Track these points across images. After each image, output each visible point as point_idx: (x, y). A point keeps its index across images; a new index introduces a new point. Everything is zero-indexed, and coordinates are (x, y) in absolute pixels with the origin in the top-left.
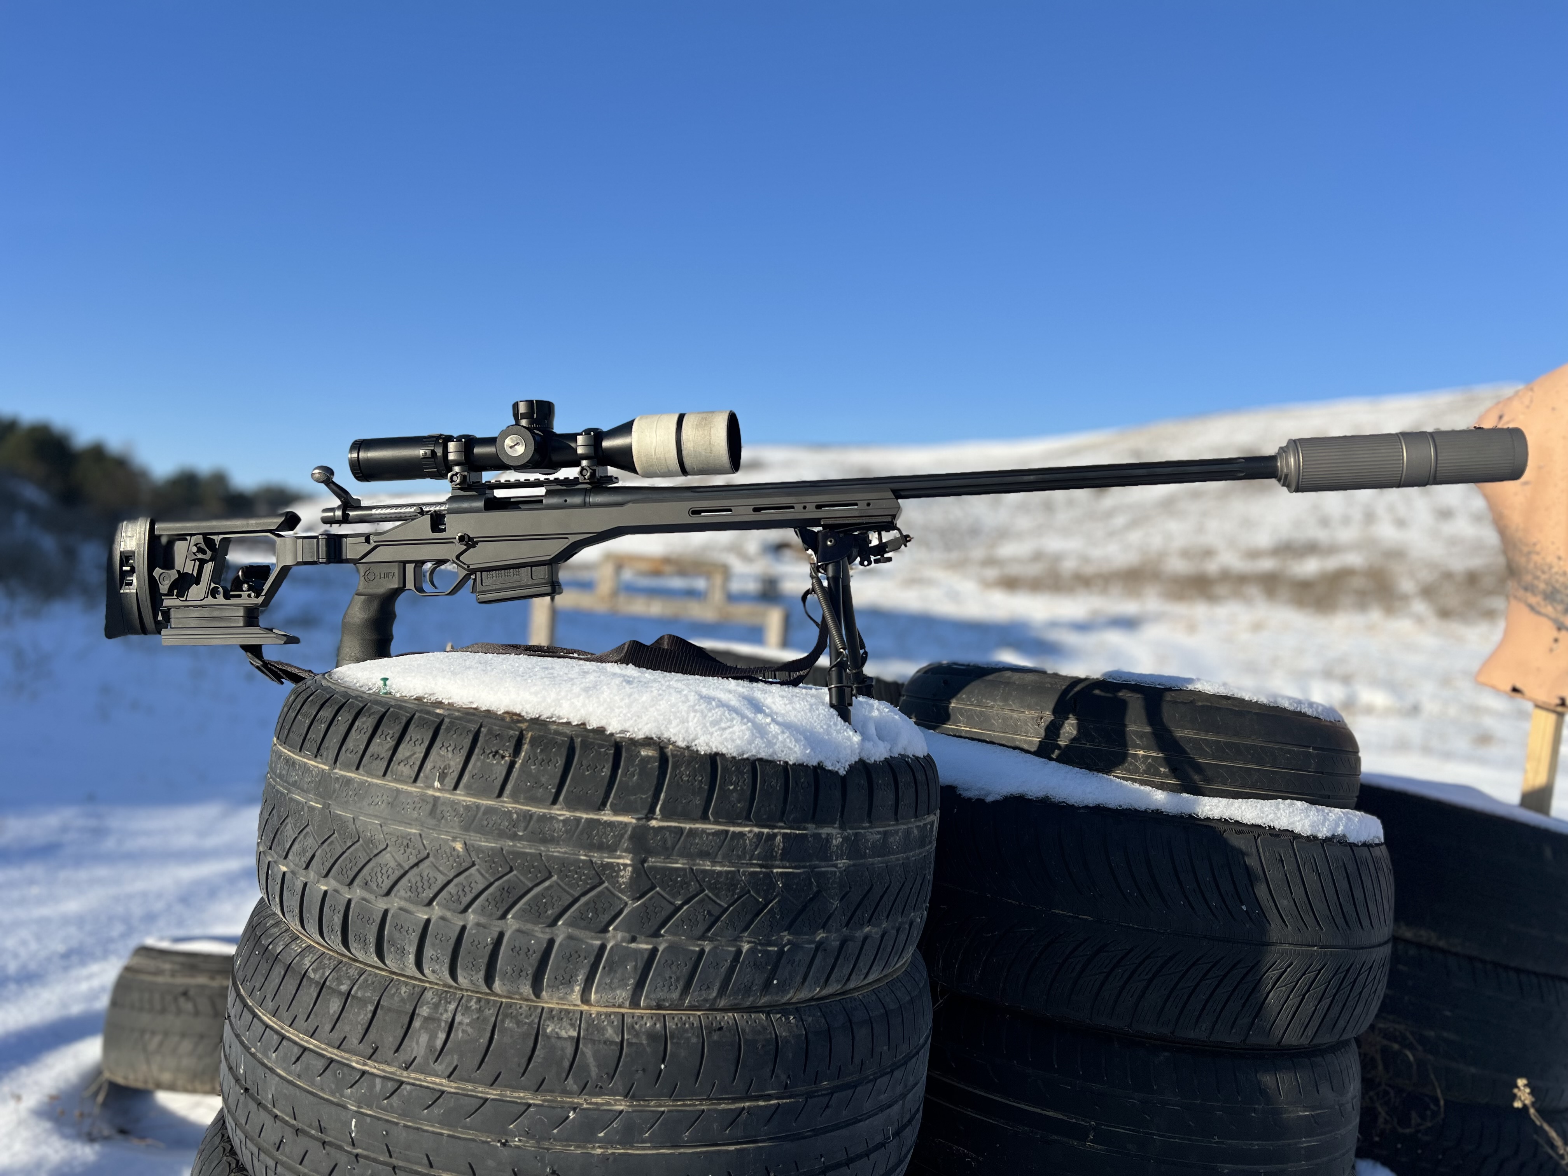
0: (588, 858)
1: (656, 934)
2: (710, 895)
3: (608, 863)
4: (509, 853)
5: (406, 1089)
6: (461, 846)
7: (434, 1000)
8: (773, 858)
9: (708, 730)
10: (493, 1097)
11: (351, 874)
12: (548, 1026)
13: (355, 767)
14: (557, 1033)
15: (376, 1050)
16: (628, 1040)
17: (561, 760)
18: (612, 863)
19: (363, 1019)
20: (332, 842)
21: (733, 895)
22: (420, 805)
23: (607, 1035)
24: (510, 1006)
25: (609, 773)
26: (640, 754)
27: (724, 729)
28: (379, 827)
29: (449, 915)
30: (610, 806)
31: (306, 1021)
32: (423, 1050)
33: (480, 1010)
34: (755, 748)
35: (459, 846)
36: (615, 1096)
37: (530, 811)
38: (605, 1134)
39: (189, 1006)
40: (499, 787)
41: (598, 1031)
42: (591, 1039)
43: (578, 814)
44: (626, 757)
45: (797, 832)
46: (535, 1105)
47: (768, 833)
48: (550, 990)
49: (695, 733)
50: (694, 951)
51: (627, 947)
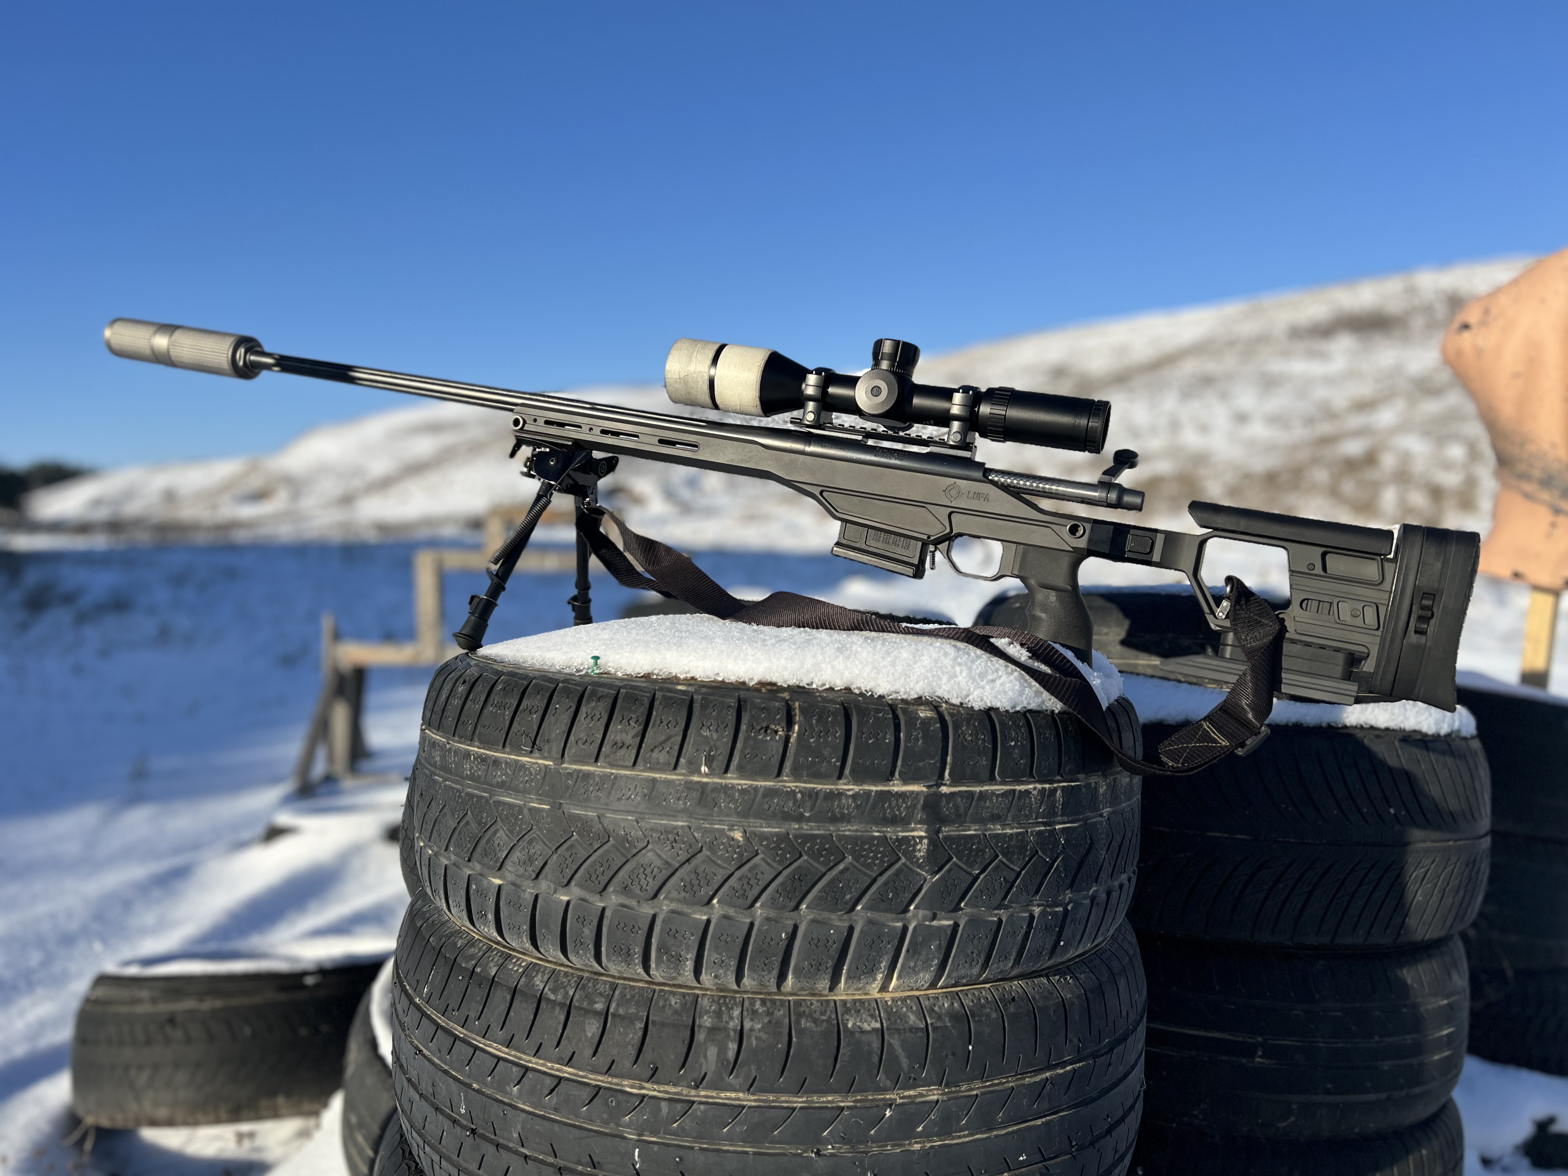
0: (882, 834)
1: (957, 908)
2: (1004, 860)
3: (903, 837)
4: (796, 837)
5: (699, 1109)
6: (741, 835)
7: (713, 1008)
8: (1055, 814)
9: (979, 684)
10: (800, 1105)
11: (604, 880)
12: (848, 1020)
13: (594, 760)
14: (859, 1027)
15: (656, 1070)
16: (932, 1024)
17: (840, 730)
18: (907, 837)
19: (632, 1038)
20: (572, 846)
21: (1024, 858)
22: (685, 794)
23: (911, 1022)
24: (798, 1003)
25: (893, 740)
26: (919, 716)
27: (993, 681)
28: (635, 823)
29: (731, 912)
30: (899, 775)
31: (557, 1046)
32: (714, 1065)
33: (769, 1013)
34: (1026, 698)
35: (738, 835)
36: (929, 1086)
37: (815, 788)
38: (923, 1127)
39: (178, 1034)
40: (777, 766)
41: (901, 1020)
42: (896, 1029)
43: (867, 787)
44: (906, 721)
45: (1073, 784)
46: (849, 1108)
47: (1049, 788)
48: (851, 982)
49: (967, 688)
50: (993, 921)
51: (930, 926)
